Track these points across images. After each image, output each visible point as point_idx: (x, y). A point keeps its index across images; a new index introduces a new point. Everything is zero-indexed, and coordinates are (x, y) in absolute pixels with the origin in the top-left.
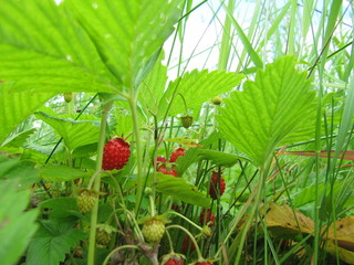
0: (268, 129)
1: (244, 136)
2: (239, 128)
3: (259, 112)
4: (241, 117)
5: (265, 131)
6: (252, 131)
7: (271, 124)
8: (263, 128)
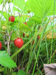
0: (41, 8)
1: (37, 11)
2: (35, 9)
3: (38, 3)
4: (34, 5)
5: (41, 9)
6: (38, 9)
7: (42, 6)
8: (40, 8)
